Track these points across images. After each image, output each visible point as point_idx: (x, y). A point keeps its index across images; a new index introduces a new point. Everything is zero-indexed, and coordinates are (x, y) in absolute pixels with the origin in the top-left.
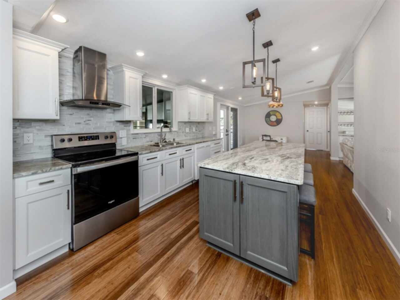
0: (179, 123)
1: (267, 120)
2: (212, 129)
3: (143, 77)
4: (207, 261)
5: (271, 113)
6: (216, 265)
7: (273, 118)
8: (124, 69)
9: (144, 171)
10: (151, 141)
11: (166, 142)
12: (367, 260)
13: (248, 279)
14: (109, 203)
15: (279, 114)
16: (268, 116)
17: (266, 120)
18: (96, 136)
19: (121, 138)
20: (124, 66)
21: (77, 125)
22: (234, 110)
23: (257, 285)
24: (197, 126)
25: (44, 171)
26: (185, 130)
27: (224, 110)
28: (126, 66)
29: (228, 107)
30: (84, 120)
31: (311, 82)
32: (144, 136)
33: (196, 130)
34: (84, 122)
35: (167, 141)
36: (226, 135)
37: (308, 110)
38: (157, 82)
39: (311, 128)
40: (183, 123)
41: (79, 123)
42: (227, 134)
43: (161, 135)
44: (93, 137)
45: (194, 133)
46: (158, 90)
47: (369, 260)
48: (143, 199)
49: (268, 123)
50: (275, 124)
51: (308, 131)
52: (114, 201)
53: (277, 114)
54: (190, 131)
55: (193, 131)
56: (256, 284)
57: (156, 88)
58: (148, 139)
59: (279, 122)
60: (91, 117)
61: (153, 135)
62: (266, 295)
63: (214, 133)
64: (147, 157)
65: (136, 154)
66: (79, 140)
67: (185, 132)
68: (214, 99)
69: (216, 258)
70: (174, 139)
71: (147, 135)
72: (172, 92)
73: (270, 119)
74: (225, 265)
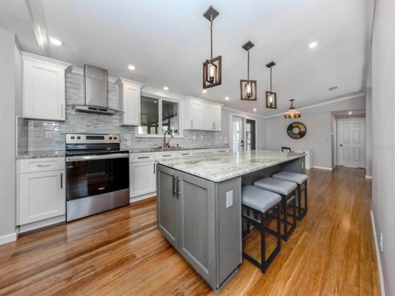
0: (185, 131)
1: (290, 132)
2: (224, 139)
3: (141, 88)
4: (154, 251)
5: (294, 125)
6: (159, 256)
7: (296, 131)
8: (123, 82)
9: (135, 168)
10: (156, 145)
11: (169, 146)
12: (335, 291)
13: (179, 274)
14: (99, 189)
15: (303, 126)
16: (290, 128)
17: (287, 132)
18: (101, 137)
19: (126, 140)
20: (123, 79)
21: (87, 127)
22: (252, 123)
23: (184, 282)
24: (205, 135)
25: (42, 156)
26: (192, 138)
27: (239, 122)
28: (124, 80)
29: (243, 119)
30: (93, 124)
31: (334, 88)
32: (148, 140)
33: (204, 139)
34: (93, 125)
35: (171, 146)
36: (242, 146)
37: (341, 122)
38: (160, 94)
39: (345, 143)
40: (190, 131)
41: (89, 126)
42: (242, 144)
43: (165, 141)
44: (98, 137)
45: (201, 141)
46: (163, 101)
47: (338, 291)
48: (134, 191)
49: (290, 135)
50: (298, 136)
51: (341, 145)
52: (104, 188)
53: (300, 126)
54: (196, 138)
55: (200, 139)
56: (184, 280)
57: (161, 100)
58: (151, 143)
59: (302, 134)
60: (99, 122)
61: (156, 140)
62: (184, 294)
63: (226, 143)
64: (139, 156)
65: (128, 152)
66: (87, 139)
67: (192, 140)
68: (222, 109)
69: (164, 250)
70: (178, 145)
71: (150, 139)
72: (178, 103)
73: (292, 132)
74: (168, 257)
